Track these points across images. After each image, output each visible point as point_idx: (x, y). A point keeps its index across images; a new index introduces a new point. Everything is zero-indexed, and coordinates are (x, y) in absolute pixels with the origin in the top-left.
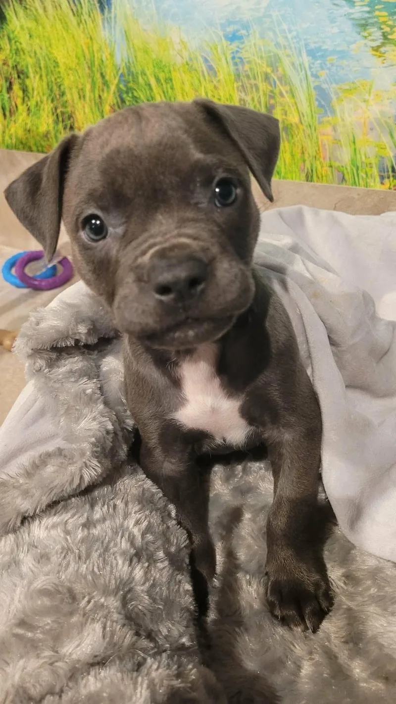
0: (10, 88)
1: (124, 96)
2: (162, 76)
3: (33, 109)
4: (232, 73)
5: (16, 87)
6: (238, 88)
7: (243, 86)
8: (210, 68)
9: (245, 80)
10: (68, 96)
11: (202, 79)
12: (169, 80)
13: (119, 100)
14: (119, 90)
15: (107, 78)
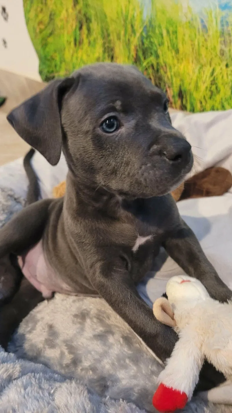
0: (81, 28)
1: (145, 40)
2: (171, 29)
3: (92, 42)
4: (219, 31)
5: (84, 28)
6: (221, 42)
7: (224, 41)
8: (204, 27)
9: (227, 37)
10: (111, 37)
11: (197, 34)
12: (175, 32)
13: (141, 43)
14: (142, 36)
15: (135, 28)
